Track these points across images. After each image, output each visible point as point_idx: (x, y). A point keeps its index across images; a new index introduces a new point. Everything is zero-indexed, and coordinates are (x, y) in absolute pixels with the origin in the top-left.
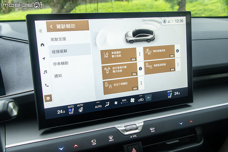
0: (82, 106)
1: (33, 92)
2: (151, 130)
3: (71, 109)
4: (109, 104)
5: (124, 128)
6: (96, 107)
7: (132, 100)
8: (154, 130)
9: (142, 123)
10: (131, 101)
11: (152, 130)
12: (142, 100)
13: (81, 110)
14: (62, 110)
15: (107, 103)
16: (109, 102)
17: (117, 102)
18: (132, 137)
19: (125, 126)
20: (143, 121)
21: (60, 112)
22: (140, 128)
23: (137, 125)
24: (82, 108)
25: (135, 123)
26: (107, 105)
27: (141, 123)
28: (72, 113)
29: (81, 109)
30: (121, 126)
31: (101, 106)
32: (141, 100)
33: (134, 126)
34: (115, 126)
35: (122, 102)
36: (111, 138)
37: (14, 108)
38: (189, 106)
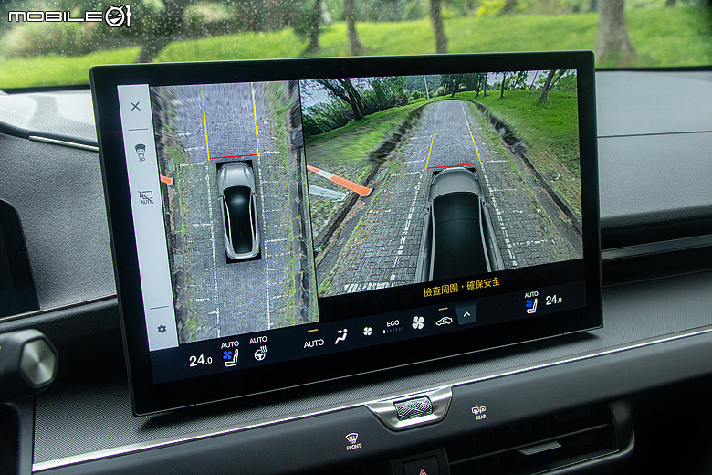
0: (263, 344)
1: (115, 301)
2: (476, 412)
3: (230, 353)
4: (345, 335)
5: (393, 408)
6: (306, 345)
7: (418, 323)
8: (483, 413)
9: (448, 392)
10: (414, 326)
11: (479, 412)
12: (448, 321)
13: (260, 355)
14: (202, 356)
15: (340, 332)
16: (345, 330)
17: (370, 329)
19: (394, 403)
20: (451, 385)
21: (196, 362)
22: (442, 409)
23: (433, 399)
24: (264, 348)
25: (427, 394)
26: (339, 339)
27: (445, 391)
28: (235, 362)
29: (260, 352)
30: (381, 401)
31: (321, 342)
32: (444, 321)
33: (423, 402)
34: (365, 403)
35: (386, 328)
36: (353, 440)
37: (41, 358)
38: (591, 337)
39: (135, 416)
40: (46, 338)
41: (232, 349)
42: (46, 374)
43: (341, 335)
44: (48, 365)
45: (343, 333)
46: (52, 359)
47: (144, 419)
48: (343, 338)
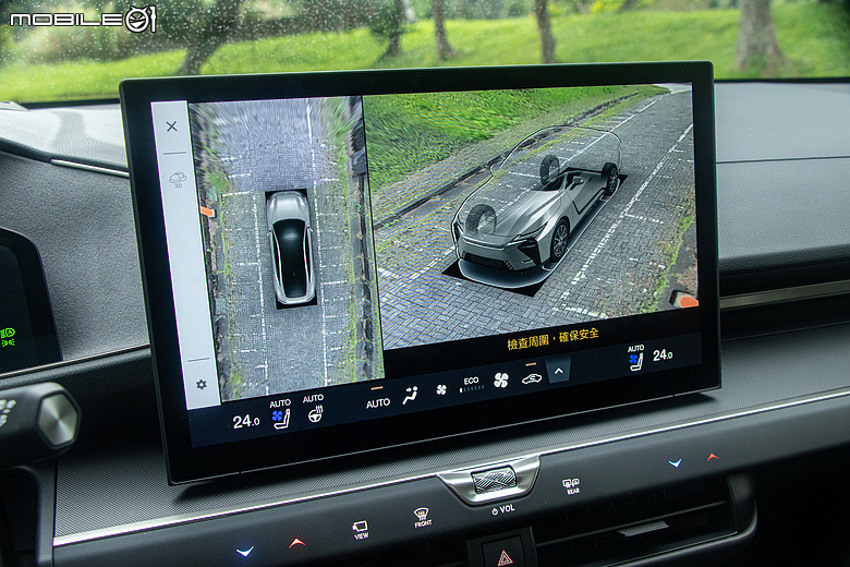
0: (318, 403)
1: (148, 352)
2: (568, 485)
3: (280, 413)
4: (415, 394)
5: (470, 480)
6: (369, 404)
7: (501, 380)
8: (576, 486)
9: (536, 461)
10: (497, 384)
11: (571, 486)
12: (537, 378)
13: (315, 416)
14: (247, 416)
15: (409, 390)
16: (415, 388)
17: (438, 392)
18: (500, 511)
19: (472, 473)
20: (539, 454)
21: (241, 424)
22: (528, 481)
23: (517, 470)
24: (320, 408)
25: (511, 464)
26: (408, 398)
27: (532, 460)
28: (286, 424)
29: (315, 413)
30: (456, 472)
31: (387, 402)
32: (534, 380)
33: (505, 473)
34: (438, 474)
35: (464, 386)
36: (422, 516)
37: (62, 416)
38: (708, 399)
39: (170, 485)
40: (67, 393)
41: (283, 409)
42: (67, 433)
43: (410, 394)
44: (69, 424)
45: (413, 391)
46: (74, 417)
47: (181, 488)
48: (413, 398)
